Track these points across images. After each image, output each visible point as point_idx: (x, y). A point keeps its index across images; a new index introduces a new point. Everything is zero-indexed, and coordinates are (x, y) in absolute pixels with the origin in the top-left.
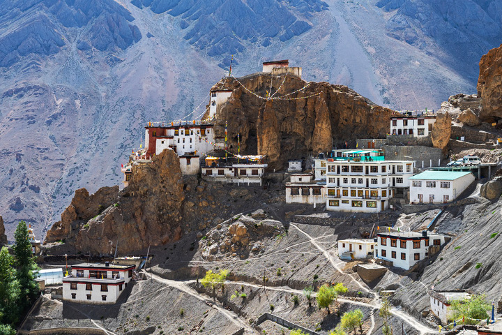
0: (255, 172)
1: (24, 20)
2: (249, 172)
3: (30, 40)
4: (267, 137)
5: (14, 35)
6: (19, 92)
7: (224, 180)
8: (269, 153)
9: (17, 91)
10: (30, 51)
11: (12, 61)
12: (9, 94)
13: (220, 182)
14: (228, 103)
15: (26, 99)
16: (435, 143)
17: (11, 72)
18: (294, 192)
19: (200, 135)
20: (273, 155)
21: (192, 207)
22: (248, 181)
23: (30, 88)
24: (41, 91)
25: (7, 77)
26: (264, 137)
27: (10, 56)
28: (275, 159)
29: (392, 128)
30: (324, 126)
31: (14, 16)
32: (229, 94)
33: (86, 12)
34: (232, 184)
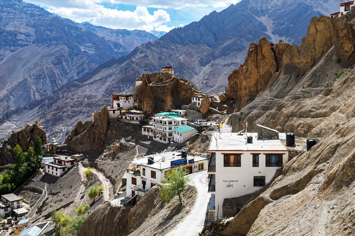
0: (137, 119)
1: (233, 40)
2: (135, 118)
3: (234, 47)
4: (146, 103)
5: (229, 45)
6: (229, 65)
7: (127, 121)
8: (147, 110)
9: (229, 64)
10: (234, 50)
11: (228, 54)
12: (225, 66)
13: (125, 122)
14: (141, 85)
15: (231, 67)
16: (201, 110)
17: (227, 58)
18: (145, 130)
19: (125, 100)
20: (149, 111)
21: (110, 133)
22: (135, 122)
23: (232, 63)
24: (236, 64)
25: (225, 60)
26: (145, 102)
27: (227, 52)
28: (150, 112)
29: (192, 101)
30: (169, 98)
31: (230, 38)
32: (141, 82)
33: (254, 37)
34: (129, 123)
